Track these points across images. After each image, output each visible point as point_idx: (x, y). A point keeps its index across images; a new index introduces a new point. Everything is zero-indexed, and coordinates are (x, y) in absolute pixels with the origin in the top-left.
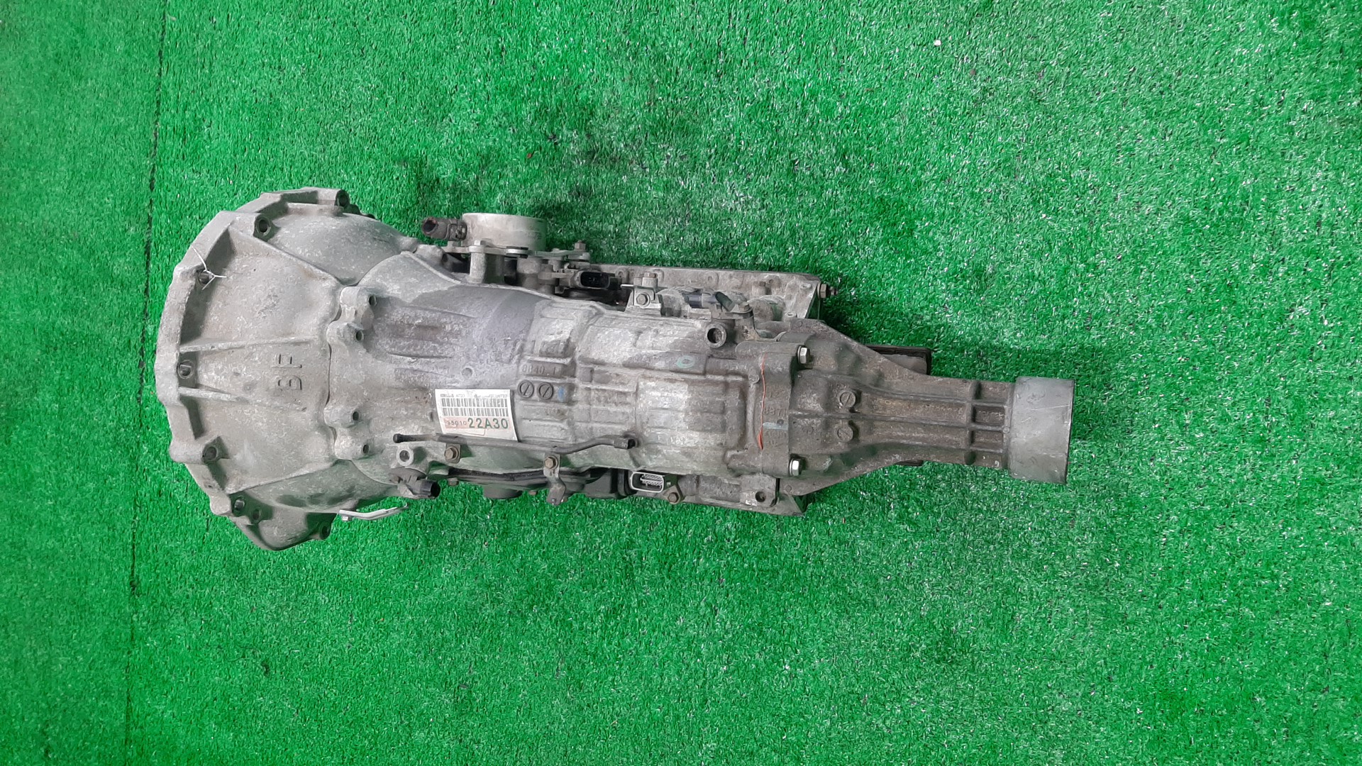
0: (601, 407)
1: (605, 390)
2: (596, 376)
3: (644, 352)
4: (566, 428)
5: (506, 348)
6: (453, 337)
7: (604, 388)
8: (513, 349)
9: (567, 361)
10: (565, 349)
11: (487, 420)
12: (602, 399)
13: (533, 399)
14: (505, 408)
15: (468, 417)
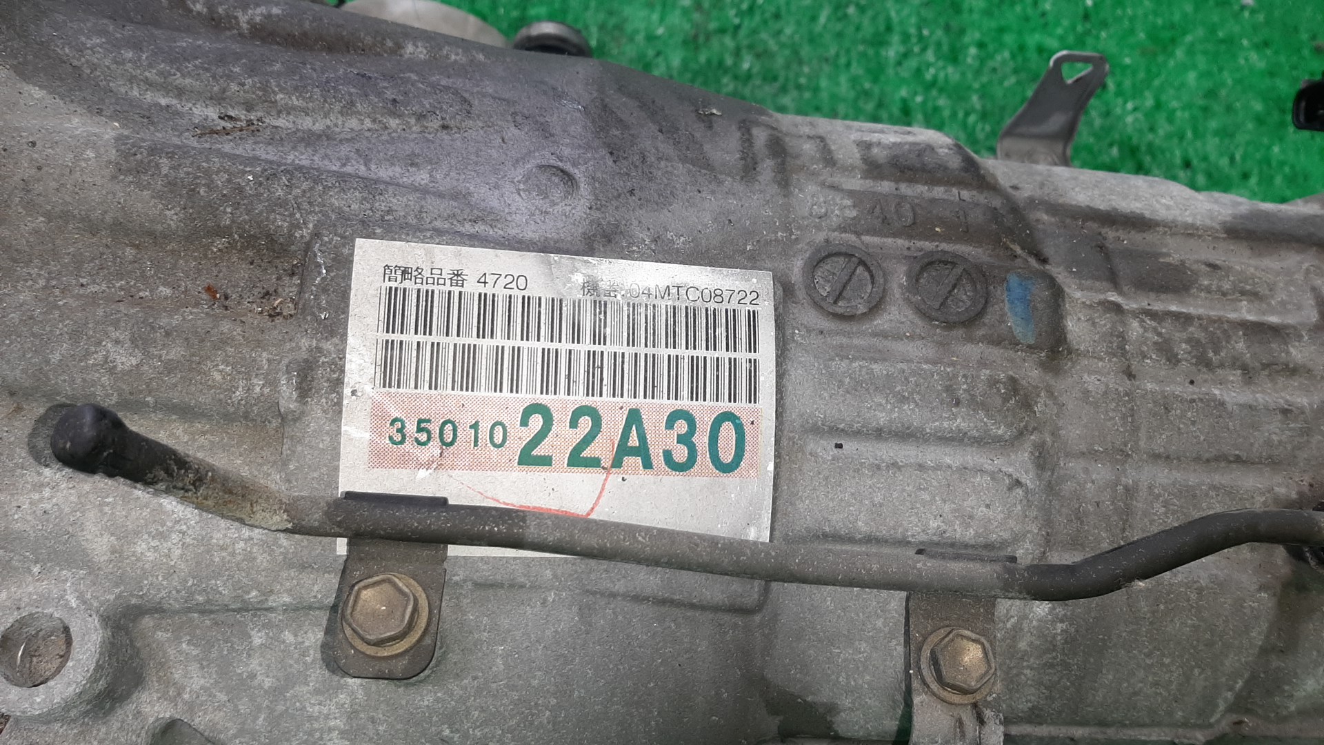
0: (1180, 389)
1: (1181, 317)
4: (1028, 479)
7: (1175, 307)
11: (634, 417)
12: (1182, 349)
13: (882, 322)
14: (743, 355)
15: (526, 397)
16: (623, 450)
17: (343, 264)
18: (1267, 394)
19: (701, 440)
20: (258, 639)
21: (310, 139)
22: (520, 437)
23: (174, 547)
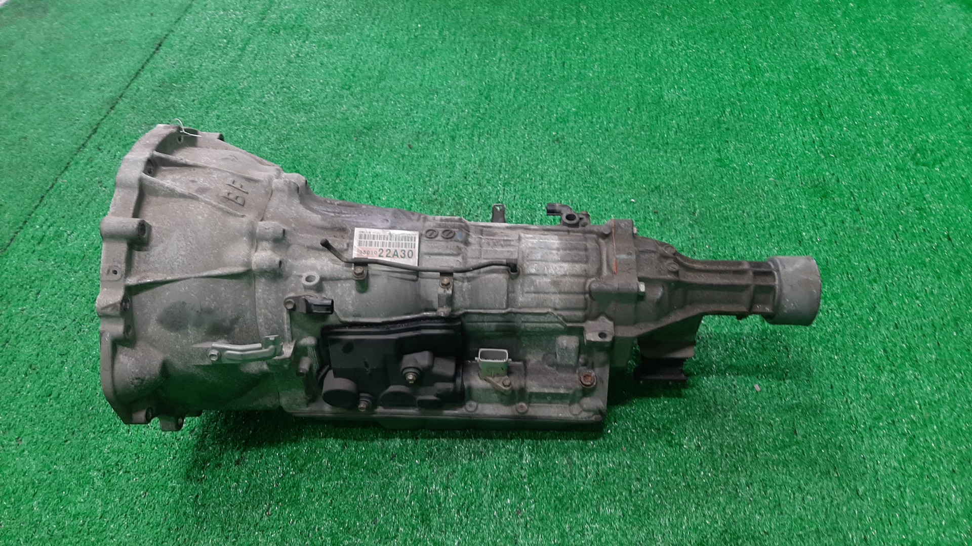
0: (490, 249)
4: (460, 260)
7: (492, 238)
11: (396, 251)
12: (491, 243)
13: (437, 239)
14: (413, 242)
15: (379, 248)
16: (394, 255)
17: (353, 231)
18: (505, 249)
19: (406, 254)
20: (339, 285)
21: (348, 217)
22: (379, 253)
23: (329, 267)
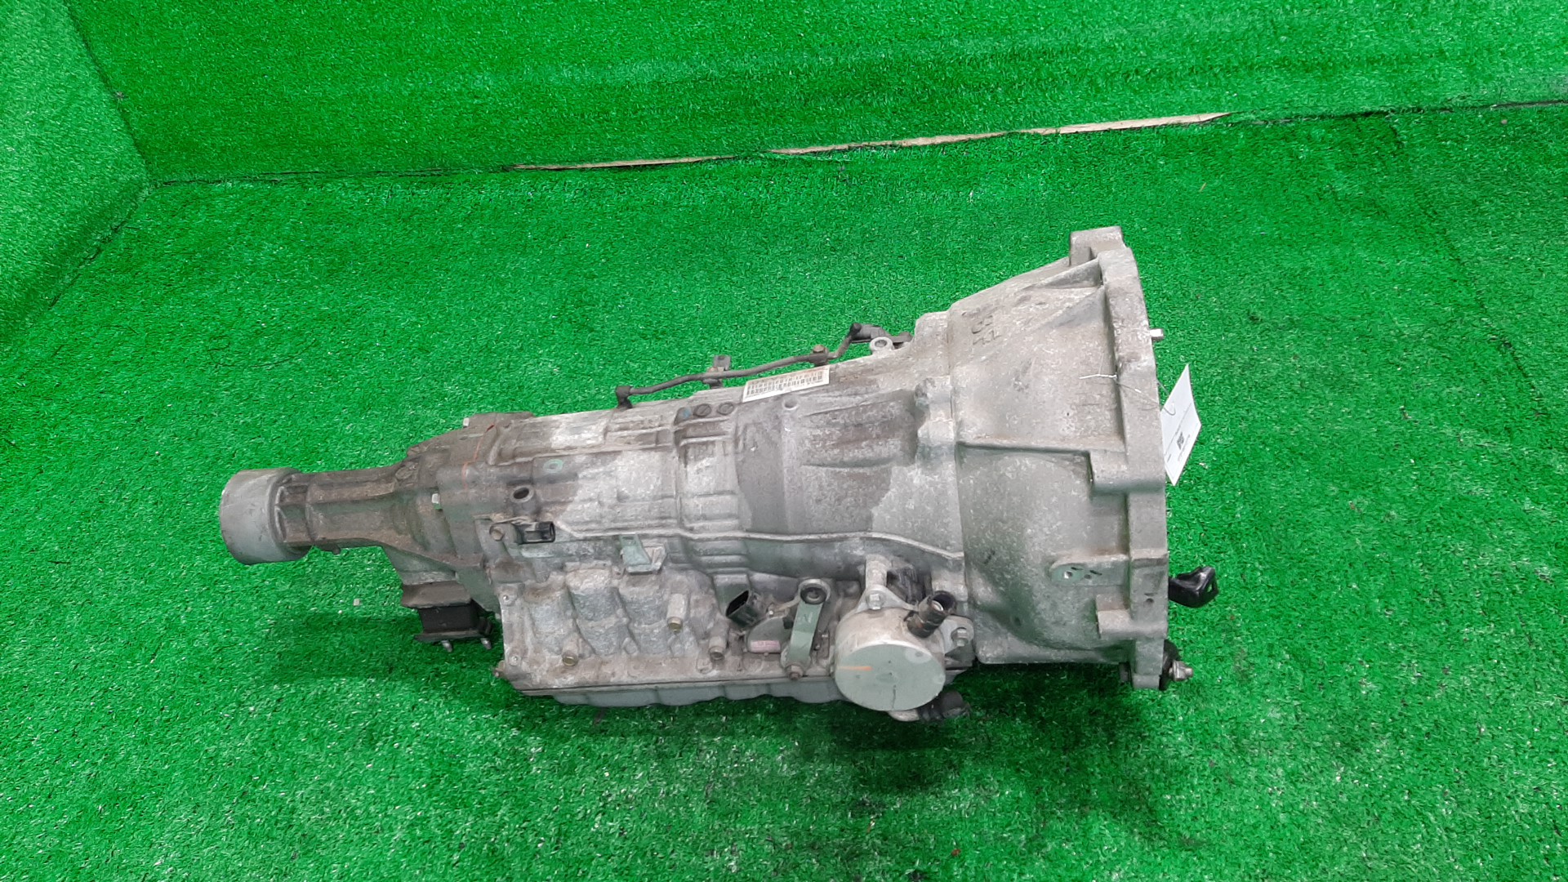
1: (643, 428)
2: (653, 438)
3: (601, 470)
5: (753, 439)
6: (819, 435)
7: (644, 431)
8: (745, 439)
9: (683, 443)
10: (686, 452)
